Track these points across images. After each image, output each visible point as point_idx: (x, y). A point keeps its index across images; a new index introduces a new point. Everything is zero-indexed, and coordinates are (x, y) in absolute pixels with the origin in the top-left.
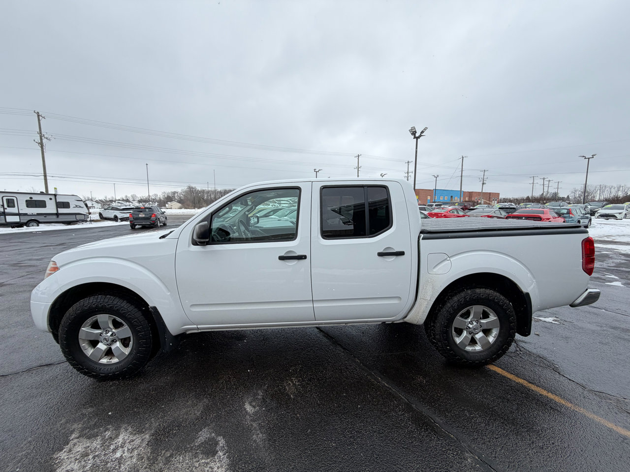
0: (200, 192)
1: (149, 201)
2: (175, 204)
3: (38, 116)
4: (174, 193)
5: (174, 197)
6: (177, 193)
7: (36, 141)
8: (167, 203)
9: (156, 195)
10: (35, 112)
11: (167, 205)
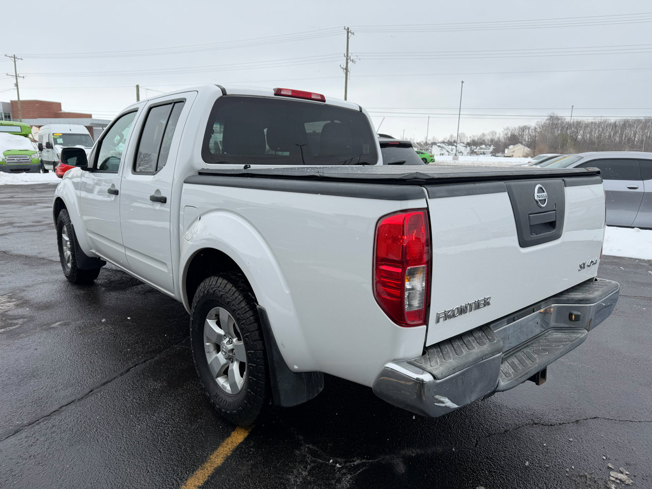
0: (570, 125)
1: (481, 144)
2: (520, 149)
3: (348, 32)
4: (523, 129)
5: (522, 136)
6: (529, 128)
7: (342, 66)
8: (506, 146)
9: (494, 133)
10: (345, 29)
11: (506, 151)
